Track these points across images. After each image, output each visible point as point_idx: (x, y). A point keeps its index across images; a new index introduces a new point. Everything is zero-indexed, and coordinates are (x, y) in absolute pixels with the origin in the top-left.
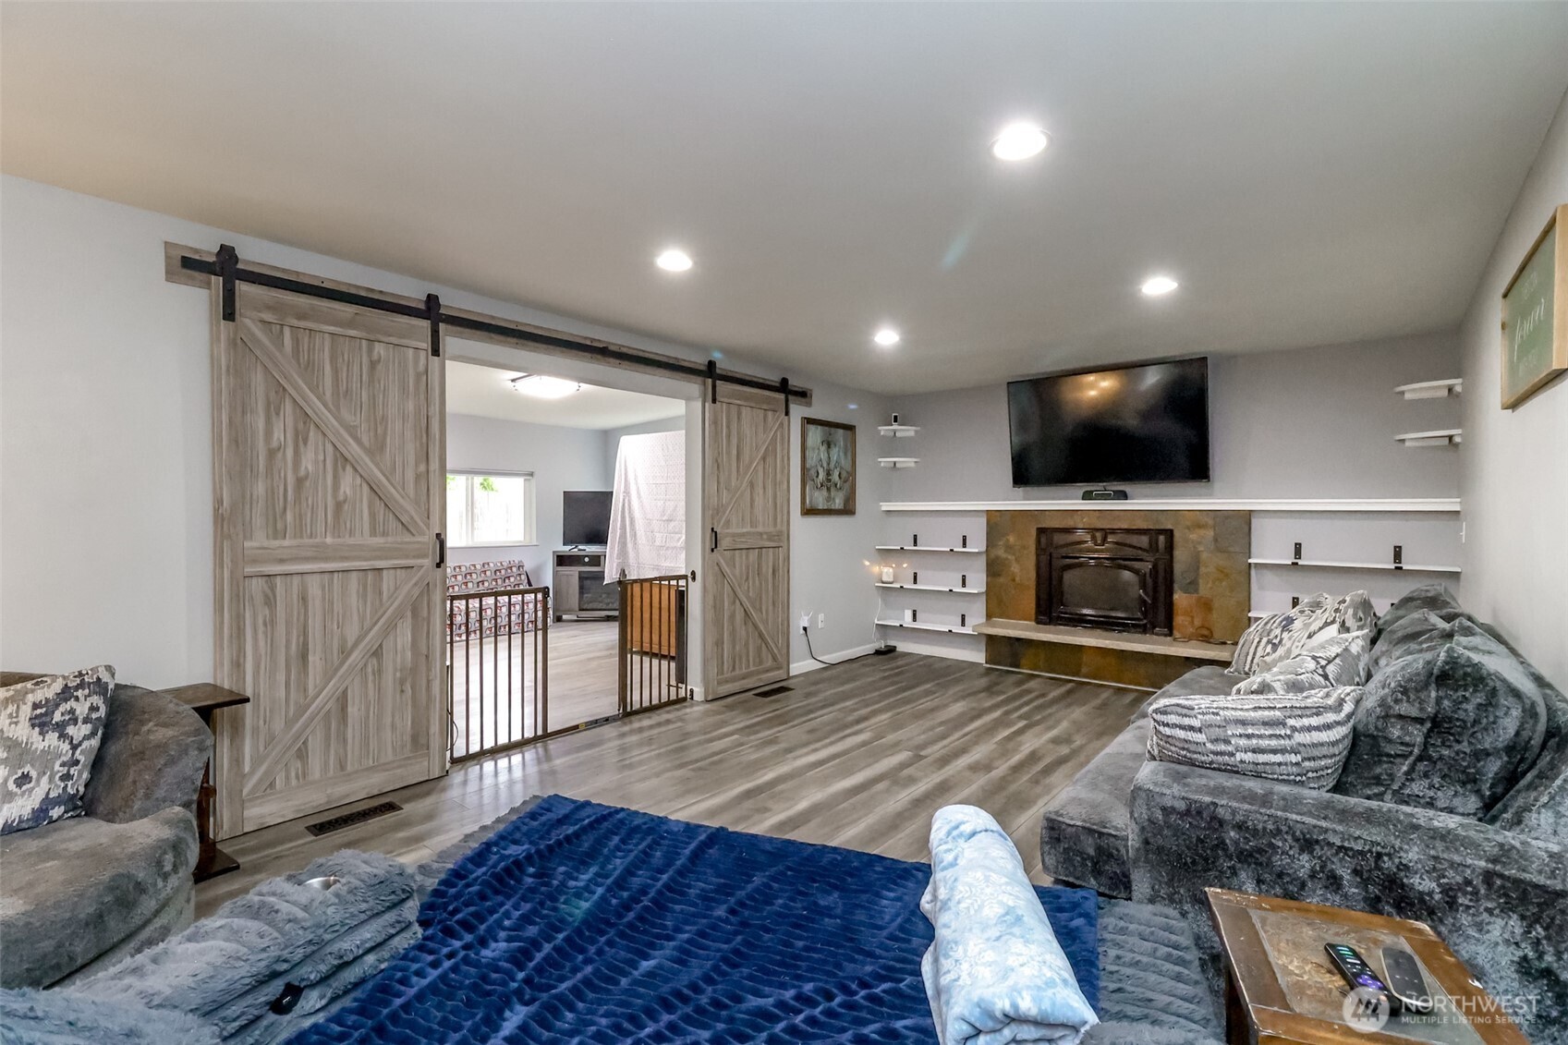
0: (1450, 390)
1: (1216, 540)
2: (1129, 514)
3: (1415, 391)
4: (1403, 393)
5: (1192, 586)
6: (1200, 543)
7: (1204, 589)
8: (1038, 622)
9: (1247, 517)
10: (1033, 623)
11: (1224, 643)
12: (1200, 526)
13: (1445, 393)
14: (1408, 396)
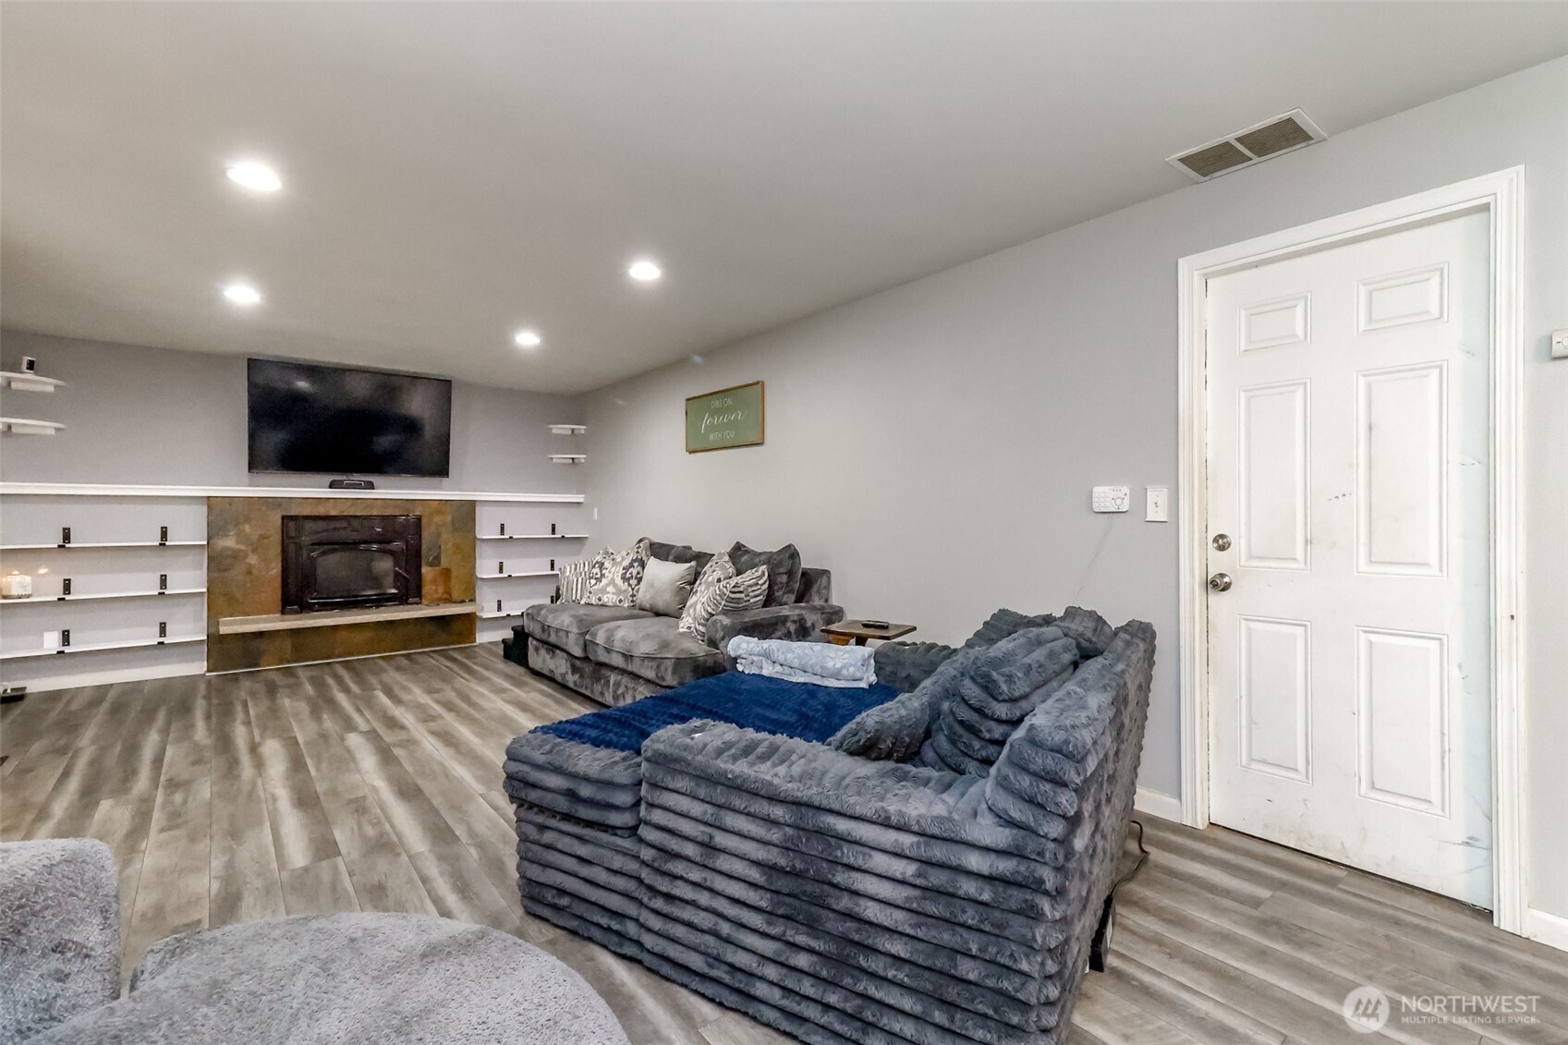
0: (573, 430)
1: (453, 522)
2: (380, 502)
3: (561, 429)
4: (551, 429)
5: (436, 562)
6: (442, 526)
7: (444, 562)
8: (283, 612)
9: (473, 504)
10: (278, 615)
11: (465, 602)
12: (439, 512)
13: (570, 432)
14: (554, 431)
